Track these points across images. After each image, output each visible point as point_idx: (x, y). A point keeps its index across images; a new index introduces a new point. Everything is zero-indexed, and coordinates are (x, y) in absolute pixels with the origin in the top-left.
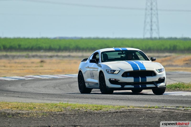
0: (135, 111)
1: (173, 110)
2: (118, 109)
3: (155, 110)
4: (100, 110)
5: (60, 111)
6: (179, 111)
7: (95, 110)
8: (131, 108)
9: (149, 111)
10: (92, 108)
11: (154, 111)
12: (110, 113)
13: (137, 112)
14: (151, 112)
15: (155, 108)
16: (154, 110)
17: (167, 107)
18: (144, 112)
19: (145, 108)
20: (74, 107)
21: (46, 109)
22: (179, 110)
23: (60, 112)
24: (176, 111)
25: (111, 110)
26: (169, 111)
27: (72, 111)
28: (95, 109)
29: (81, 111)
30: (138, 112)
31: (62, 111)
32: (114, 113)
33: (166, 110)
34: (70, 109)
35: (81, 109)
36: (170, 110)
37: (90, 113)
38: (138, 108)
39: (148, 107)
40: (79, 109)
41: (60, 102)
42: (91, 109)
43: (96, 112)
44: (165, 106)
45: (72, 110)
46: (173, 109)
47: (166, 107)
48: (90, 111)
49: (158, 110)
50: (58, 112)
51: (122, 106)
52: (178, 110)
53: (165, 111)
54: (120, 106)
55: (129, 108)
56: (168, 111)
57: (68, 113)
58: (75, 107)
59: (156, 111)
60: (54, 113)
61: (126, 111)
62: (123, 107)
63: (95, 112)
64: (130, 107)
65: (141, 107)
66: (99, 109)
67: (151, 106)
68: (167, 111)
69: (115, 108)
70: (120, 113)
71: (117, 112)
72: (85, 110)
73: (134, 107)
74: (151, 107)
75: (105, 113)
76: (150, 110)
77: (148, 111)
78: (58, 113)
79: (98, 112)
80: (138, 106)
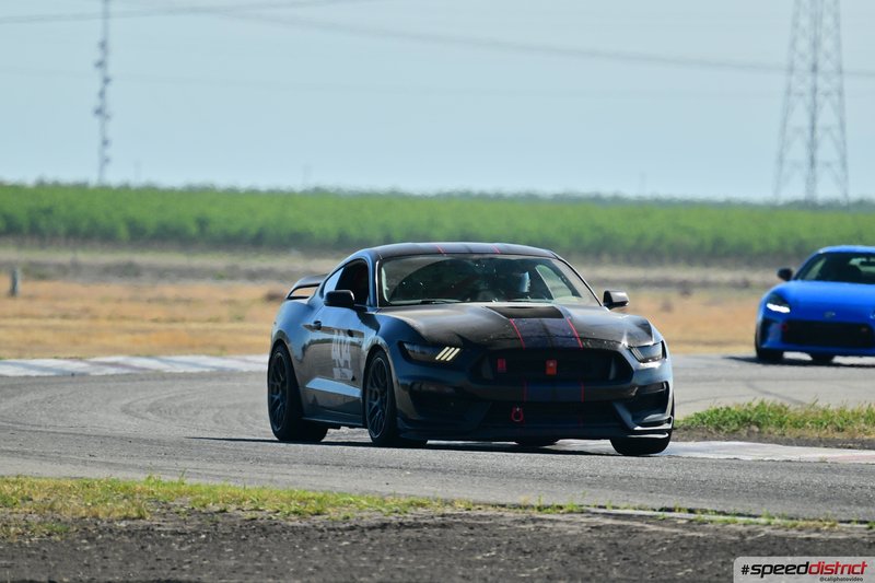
0: (466, 525)
1: (638, 524)
2: (396, 512)
3: (558, 521)
4: (318, 514)
5: (135, 515)
6: (660, 529)
7: (295, 513)
8: (460, 508)
9: (531, 526)
10: (282, 508)
11: (549, 525)
12: (352, 528)
13: (472, 528)
14: (538, 529)
15: (565, 510)
16: (551, 521)
17: (618, 508)
18: (505, 528)
19: (520, 511)
20: (203, 497)
21: (74, 507)
22: (664, 523)
23: (134, 519)
24: (652, 528)
25: (365, 514)
26: (619, 527)
27: (187, 518)
28: (293, 509)
29: (230, 517)
30: (481, 525)
31: (141, 517)
32: (371, 528)
33: (609, 521)
34: (182, 506)
35: (232, 508)
36: (626, 523)
37: (264, 529)
38: (491, 512)
39: (533, 507)
40: (225, 511)
41: (149, 478)
42: (278, 512)
43: (297, 523)
44: (614, 504)
45: (191, 512)
46: (640, 516)
47: (614, 508)
48: (271, 518)
49: (567, 522)
50: (126, 518)
51: (420, 501)
52: (660, 525)
53: (598, 528)
54: (412, 498)
55: (448, 510)
56: (612, 527)
57: (168, 527)
58: (208, 501)
59: (558, 525)
60: (105, 524)
61: (426, 524)
62: (423, 505)
63: (291, 524)
64: (457, 504)
65: (503, 506)
66: (311, 511)
67: (550, 504)
68: (607, 526)
69: (384, 509)
70: (398, 528)
71: (384, 526)
72: (248, 515)
73: (474, 505)
74: (548, 507)
75: (329, 529)
76: (534, 520)
77: (524, 523)
78: (123, 524)
79: (305, 523)
80: (492, 500)
